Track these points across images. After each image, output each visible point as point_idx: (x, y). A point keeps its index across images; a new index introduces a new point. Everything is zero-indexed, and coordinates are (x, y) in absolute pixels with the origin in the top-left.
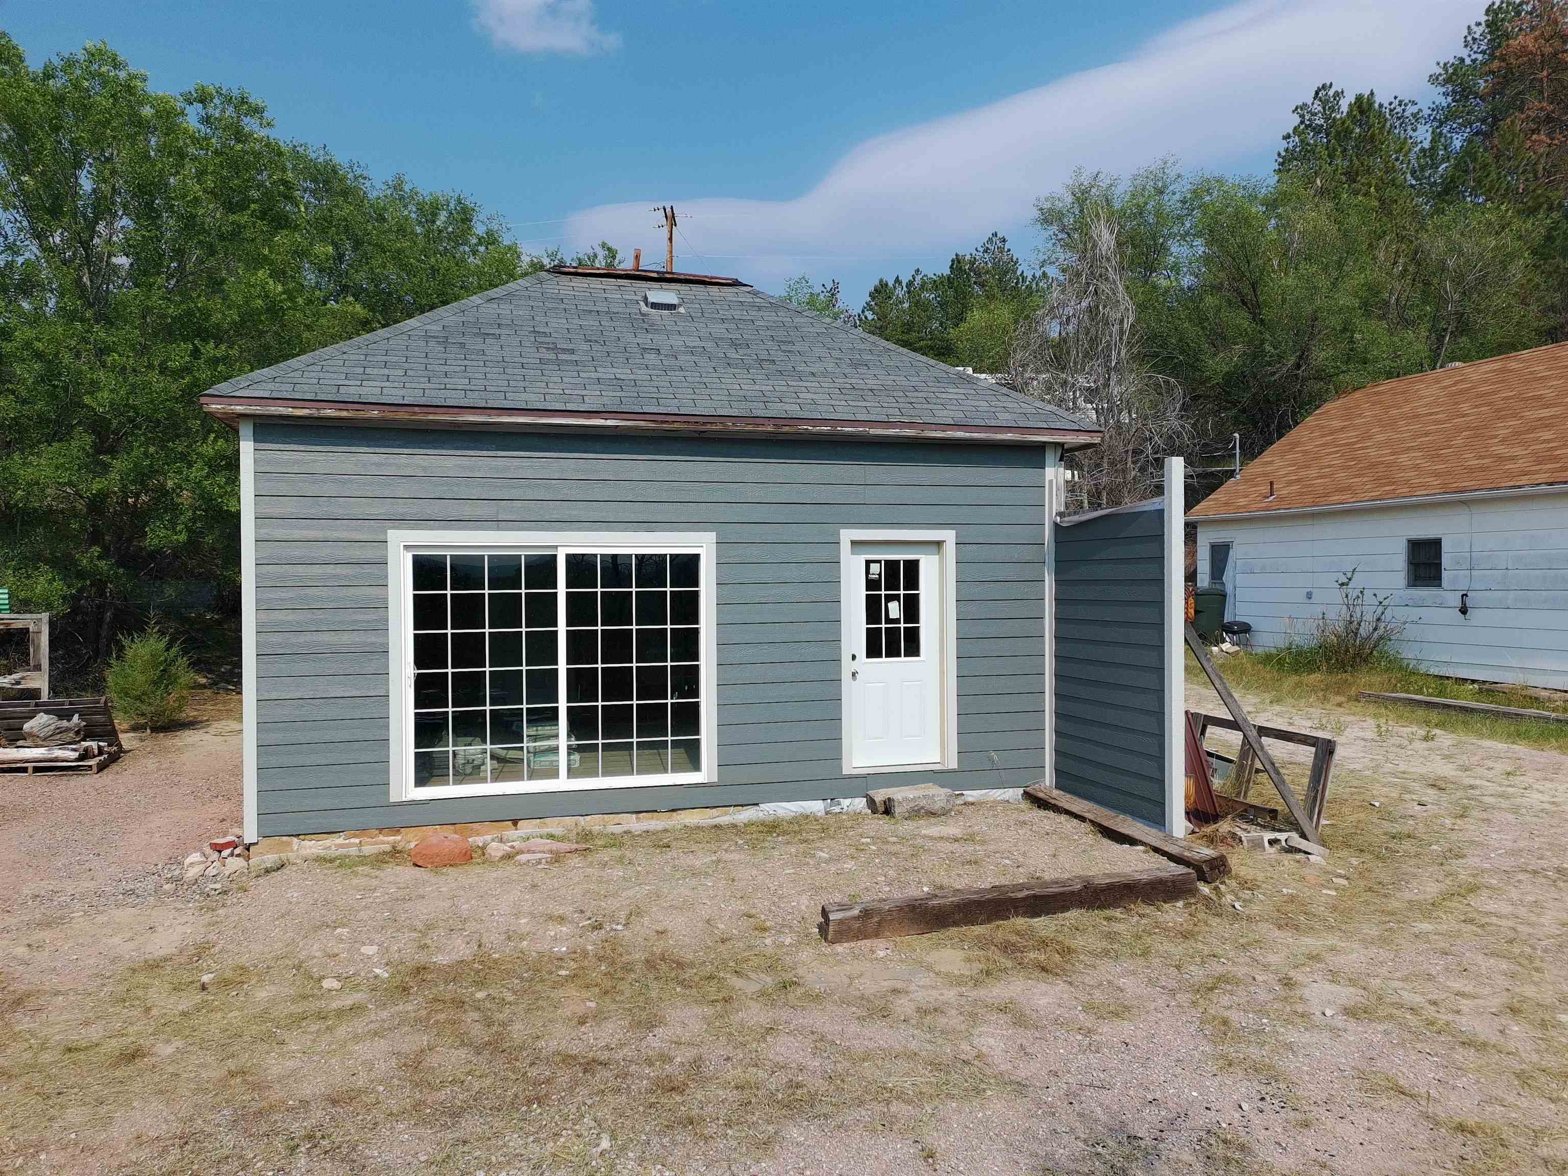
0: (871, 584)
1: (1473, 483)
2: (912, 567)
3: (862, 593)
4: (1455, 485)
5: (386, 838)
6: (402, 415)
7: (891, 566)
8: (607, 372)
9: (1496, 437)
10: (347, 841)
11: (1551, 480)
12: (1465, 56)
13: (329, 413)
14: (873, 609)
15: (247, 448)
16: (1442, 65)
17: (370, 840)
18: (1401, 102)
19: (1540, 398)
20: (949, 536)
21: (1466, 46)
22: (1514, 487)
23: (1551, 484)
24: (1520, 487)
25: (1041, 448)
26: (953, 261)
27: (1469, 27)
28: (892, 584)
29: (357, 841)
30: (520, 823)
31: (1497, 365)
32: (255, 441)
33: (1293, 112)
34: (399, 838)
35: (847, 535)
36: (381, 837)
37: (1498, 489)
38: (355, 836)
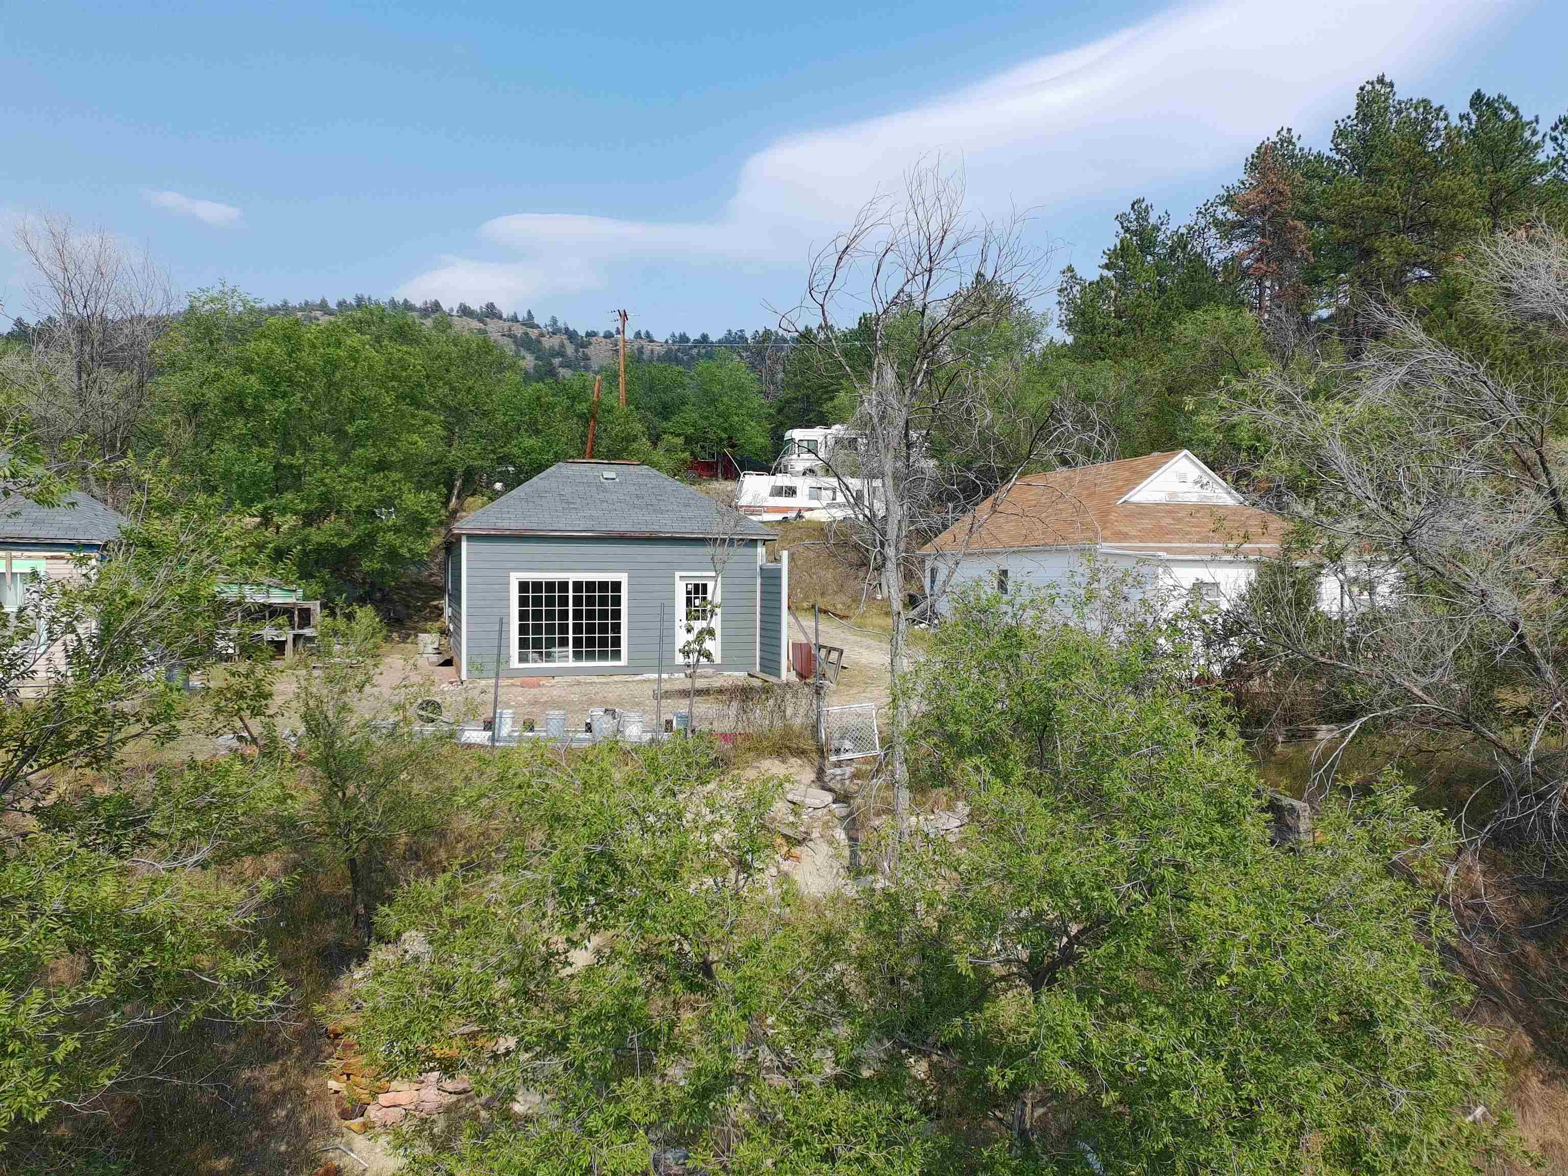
0: (688, 593)
2: (705, 586)
3: (685, 596)
7: (696, 586)
8: (587, 513)
14: (689, 601)
15: (464, 544)
17: (504, 681)
20: (719, 575)
25: (756, 540)
28: (697, 592)
30: (556, 678)
32: (467, 543)
35: (678, 574)
36: (508, 680)
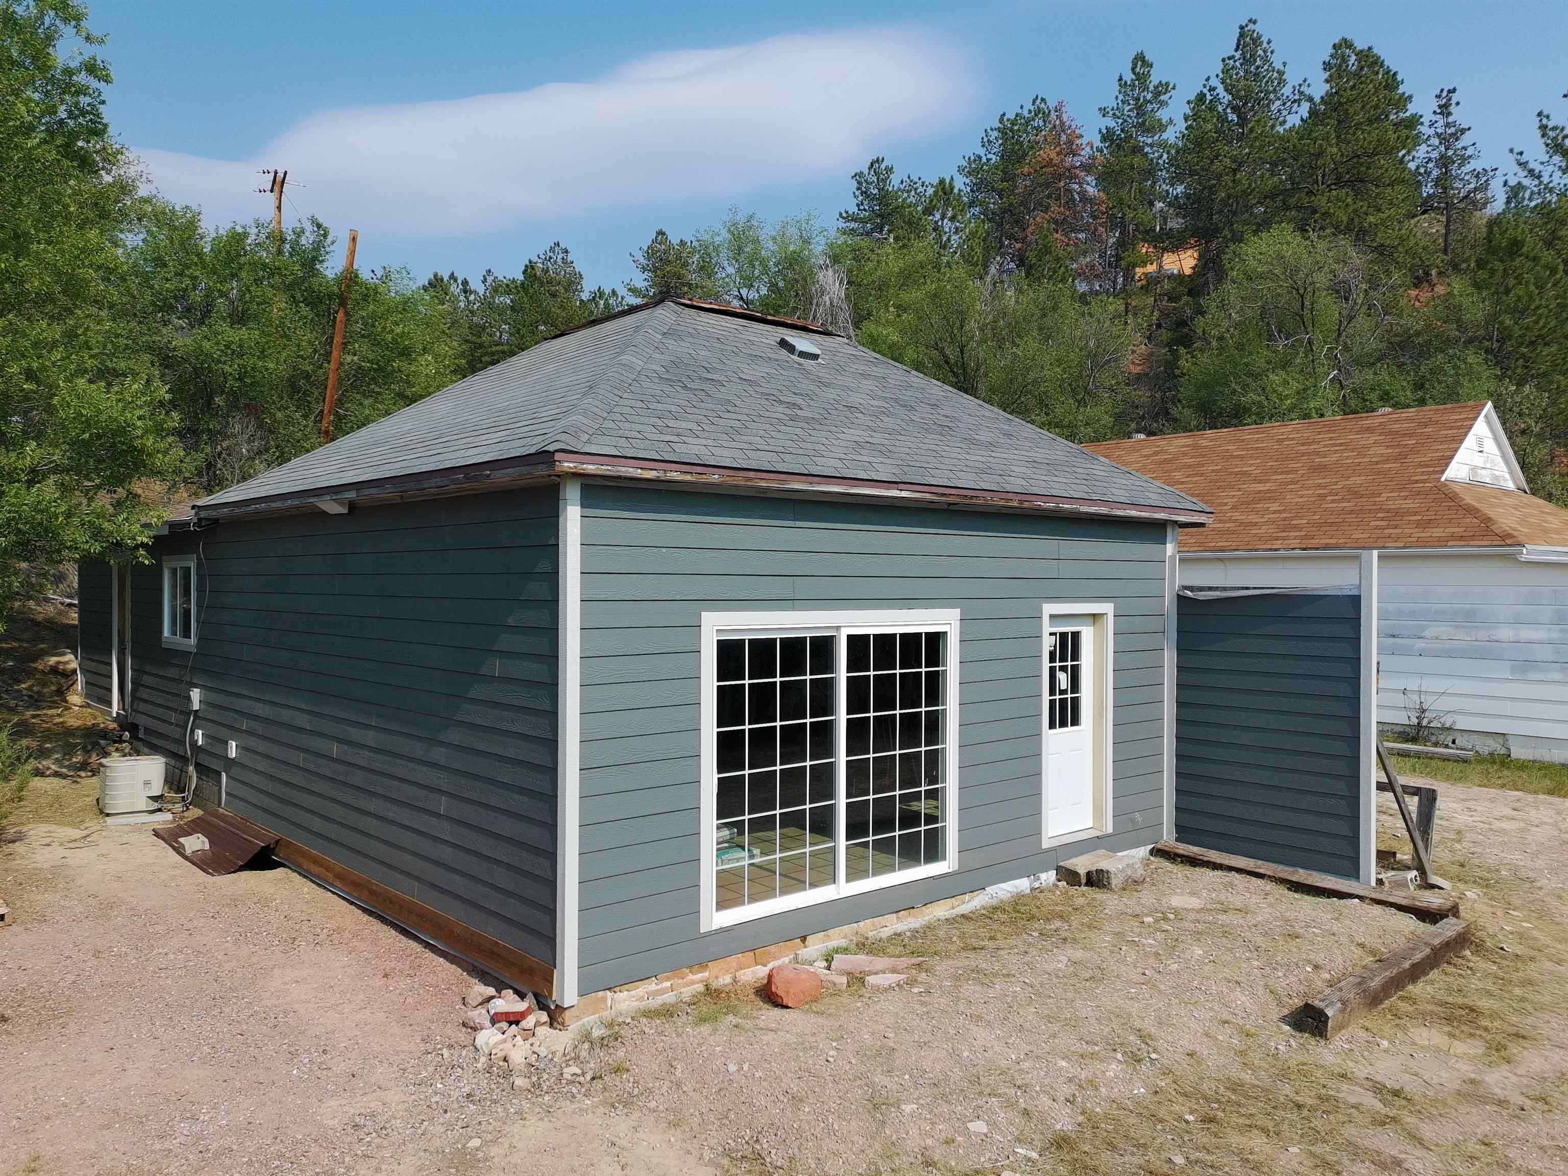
0: (1052, 656)
1: (1229, 544)
2: (1077, 639)
3: (1047, 665)
4: (1213, 544)
5: (694, 977)
6: (739, 480)
7: (1064, 638)
9: (1226, 504)
10: (660, 987)
11: (1304, 546)
12: (982, 155)
13: (675, 476)
14: (1053, 680)
15: (575, 514)
16: (967, 159)
17: (680, 981)
18: (923, 183)
19: (1245, 473)
20: (1107, 608)
21: (983, 146)
22: (1271, 550)
23: (1304, 549)
24: (1276, 550)
25: (1163, 525)
26: (526, 266)
27: (986, 131)
28: (1064, 655)
29: (668, 984)
30: (809, 938)
31: (1189, 441)
32: (583, 506)
33: (853, 177)
34: (707, 974)
35: (1049, 609)
36: (691, 977)
37: (1256, 550)
38: (668, 979)
